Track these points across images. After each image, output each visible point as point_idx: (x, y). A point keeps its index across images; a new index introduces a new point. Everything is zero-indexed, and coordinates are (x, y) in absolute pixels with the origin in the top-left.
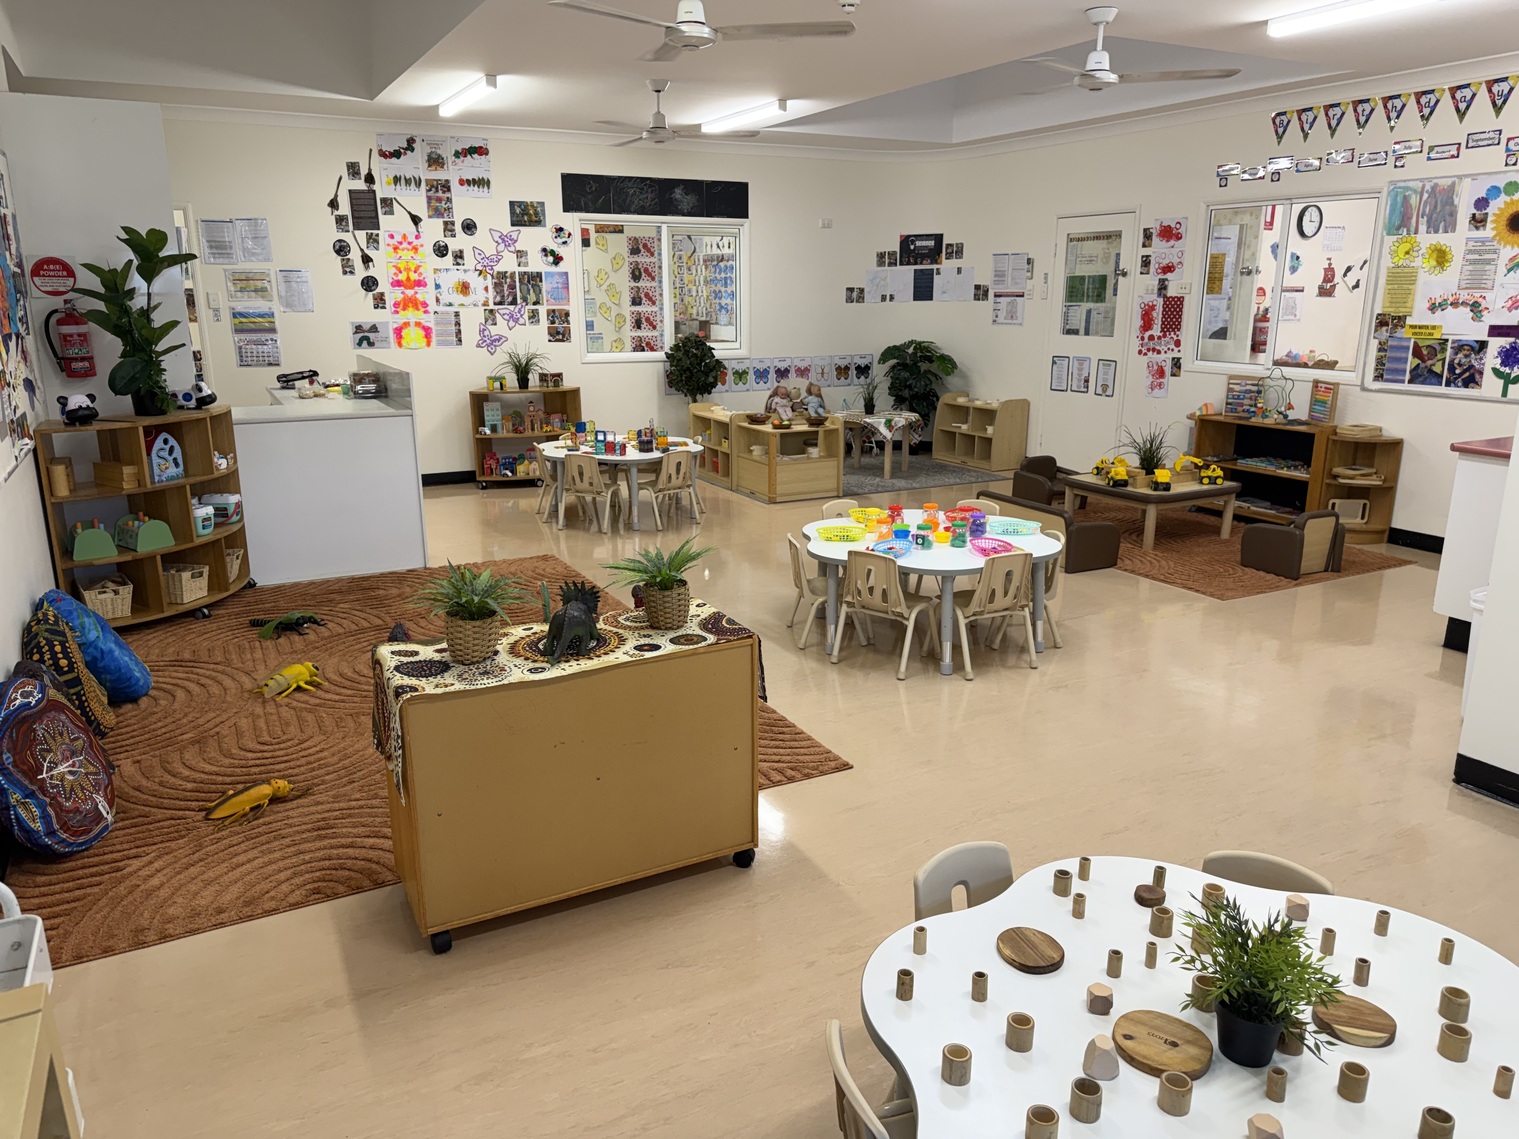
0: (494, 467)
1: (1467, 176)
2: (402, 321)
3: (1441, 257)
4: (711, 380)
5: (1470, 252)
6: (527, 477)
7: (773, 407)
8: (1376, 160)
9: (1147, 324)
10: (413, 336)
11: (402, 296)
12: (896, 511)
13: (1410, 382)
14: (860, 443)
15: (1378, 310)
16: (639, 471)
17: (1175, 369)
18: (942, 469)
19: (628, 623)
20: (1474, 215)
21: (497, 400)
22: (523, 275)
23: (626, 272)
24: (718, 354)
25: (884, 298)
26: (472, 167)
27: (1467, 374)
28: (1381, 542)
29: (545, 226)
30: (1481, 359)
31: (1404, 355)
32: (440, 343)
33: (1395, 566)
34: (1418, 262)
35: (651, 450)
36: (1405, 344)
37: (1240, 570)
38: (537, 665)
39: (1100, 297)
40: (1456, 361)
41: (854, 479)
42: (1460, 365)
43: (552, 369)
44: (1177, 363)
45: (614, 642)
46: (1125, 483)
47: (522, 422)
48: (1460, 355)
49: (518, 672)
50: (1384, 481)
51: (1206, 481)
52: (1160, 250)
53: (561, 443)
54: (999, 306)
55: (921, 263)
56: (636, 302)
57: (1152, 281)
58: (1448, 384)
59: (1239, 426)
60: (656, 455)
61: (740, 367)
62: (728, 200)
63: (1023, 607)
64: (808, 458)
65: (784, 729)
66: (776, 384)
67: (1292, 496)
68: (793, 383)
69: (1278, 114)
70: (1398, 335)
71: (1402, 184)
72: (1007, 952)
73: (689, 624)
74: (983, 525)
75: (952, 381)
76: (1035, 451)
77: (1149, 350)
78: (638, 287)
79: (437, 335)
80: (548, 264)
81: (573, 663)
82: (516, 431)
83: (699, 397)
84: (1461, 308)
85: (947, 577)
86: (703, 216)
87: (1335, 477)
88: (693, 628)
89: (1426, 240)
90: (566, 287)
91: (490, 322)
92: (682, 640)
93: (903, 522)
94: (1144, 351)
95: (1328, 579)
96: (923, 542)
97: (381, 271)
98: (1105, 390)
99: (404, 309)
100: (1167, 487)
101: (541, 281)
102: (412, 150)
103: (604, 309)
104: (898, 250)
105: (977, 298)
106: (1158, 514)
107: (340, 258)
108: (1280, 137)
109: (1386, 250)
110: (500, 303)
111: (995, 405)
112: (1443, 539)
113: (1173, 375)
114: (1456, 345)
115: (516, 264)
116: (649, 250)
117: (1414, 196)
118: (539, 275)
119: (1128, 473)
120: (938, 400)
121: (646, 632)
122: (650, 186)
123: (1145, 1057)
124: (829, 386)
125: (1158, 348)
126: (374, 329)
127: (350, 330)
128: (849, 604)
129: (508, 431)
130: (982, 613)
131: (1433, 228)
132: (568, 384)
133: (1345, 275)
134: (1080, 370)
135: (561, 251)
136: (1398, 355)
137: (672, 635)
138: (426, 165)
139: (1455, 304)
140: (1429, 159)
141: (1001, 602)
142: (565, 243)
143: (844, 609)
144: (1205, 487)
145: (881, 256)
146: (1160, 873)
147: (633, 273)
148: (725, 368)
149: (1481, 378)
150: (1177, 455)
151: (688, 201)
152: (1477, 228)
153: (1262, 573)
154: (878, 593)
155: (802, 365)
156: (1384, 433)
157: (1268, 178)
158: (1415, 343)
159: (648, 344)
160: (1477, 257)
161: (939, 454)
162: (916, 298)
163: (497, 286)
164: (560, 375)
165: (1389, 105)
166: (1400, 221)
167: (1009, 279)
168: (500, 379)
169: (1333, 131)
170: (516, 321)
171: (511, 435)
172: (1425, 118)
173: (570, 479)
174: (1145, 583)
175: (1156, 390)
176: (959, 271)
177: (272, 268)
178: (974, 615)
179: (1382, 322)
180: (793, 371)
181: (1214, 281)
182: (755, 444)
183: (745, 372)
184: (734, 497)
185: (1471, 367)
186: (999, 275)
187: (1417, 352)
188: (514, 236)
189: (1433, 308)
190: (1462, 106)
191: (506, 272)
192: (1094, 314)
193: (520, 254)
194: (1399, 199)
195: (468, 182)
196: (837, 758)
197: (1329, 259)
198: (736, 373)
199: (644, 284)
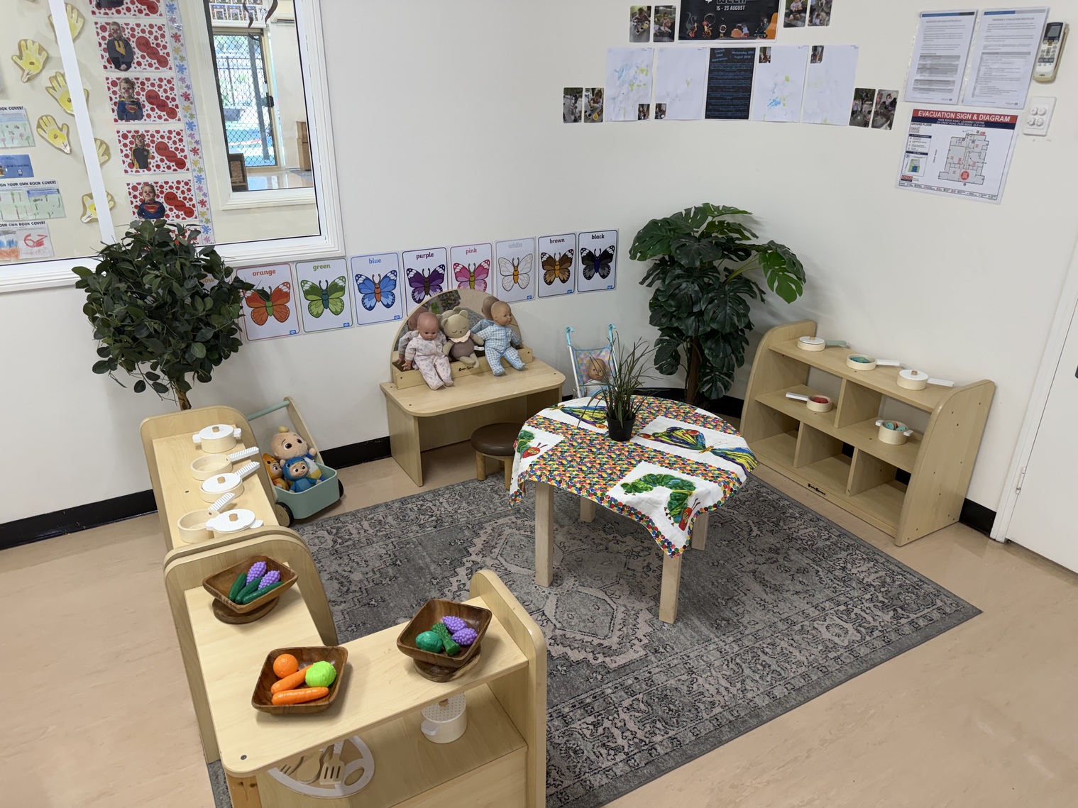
23: (83, 45)
25: (643, 112)
55: (728, 35)
145: (640, 17)
162: (709, 115)
167: (967, 79)
199: (143, 71)
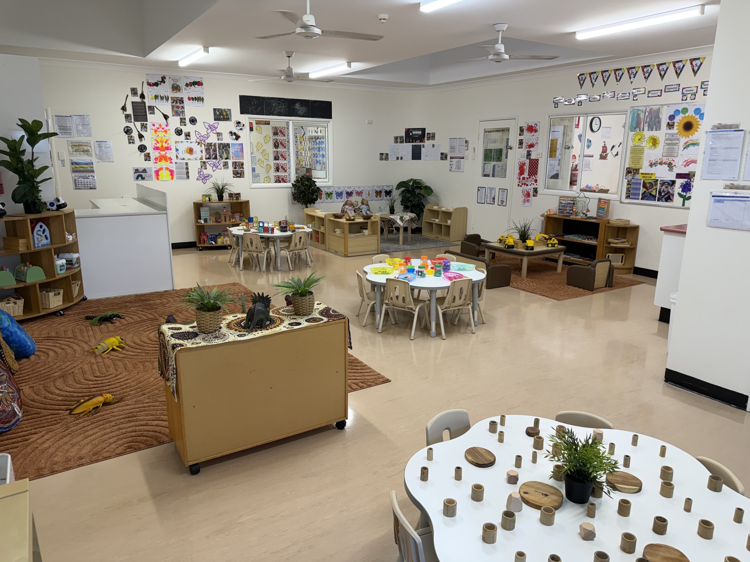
0: (206, 240)
1: (665, 105)
2: (158, 167)
3: (654, 142)
4: (315, 197)
5: (667, 140)
6: (223, 245)
7: (345, 210)
8: (625, 97)
9: (522, 172)
10: (165, 174)
11: (159, 155)
12: (408, 260)
13: (642, 199)
14: (388, 228)
15: (627, 166)
16: (281, 241)
17: (535, 193)
18: (427, 240)
19: (284, 313)
20: (669, 123)
21: (207, 206)
22: (220, 145)
23: (271, 144)
24: (318, 184)
25: (398, 158)
26: (195, 91)
27: (667, 196)
28: (630, 273)
29: (231, 121)
30: (673, 189)
31: (639, 187)
32: (178, 178)
33: (637, 284)
34: (644, 144)
35: (286, 231)
36: (639, 181)
37: (566, 287)
38: (241, 333)
39: (499, 159)
40: (662, 190)
41: (385, 245)
42: (663, 191)
43: (235, 191)
44: (536, 190)
45: (278, 322)
46: (513, 247)
47: (220, 217)
48: (663, 187)
49: (232, 336)
50: (631, 245)
51: (550, 245)
52: (527, 137)
53: (240, 227)
54: (452, 163)
55: (415, 142)
56: (276, 158)
57: (524, 151)
58: (658, 200)
59: (564, 219)
60: (289, 233)
61: (329, 191)
62: (322, 110)
63: (468, 305)
64: (363, 235)
65: (357, 364)
66: (346, 199)
67: (589, 252)
68: (354, 199)
69: (581, 75)
70: (636, 177)
71: (636, 108)
72: (470, 458)
73: (314, 313)
74: (449, 266)
75: (431, 198)
76: (470, 232)
77: (522, 184)
78: (277, 151)
79: (177, 174)
80: (233, 139)
81: (259, 332)
82: (217, 221)
83: (309, 205)
84: (664, 165)
85: (432, 291)
86: (310, 117)
87: (609, 243)
88: (316, 315)
89: (648, 134)
90: (242, 151)
91: (203, 167)
92: (311, 320)
93: (411, 265)
94: (520, 185)
95: (607, 291)
96: (421, 274)
97: (149, 142)
98: (502, 203)
99: (160, 161)
100: (532, 248)
101: (229, 148)
102: (164, 82)
103: (260, 162)
104: (404, 135)
105: (442, 159)
106: (528, 261)
107: (127, 135)
108: (581, 85)
109: (630, 139)
110: (209, 158)
111: (451, 210)
112: (657, 272)
113: (534, 196)
114: (662, 182)
115: (217, 140)
116: (282, 133)
117: (642, 114)
118: (228, 145)
119: (514, 242)
120: (424, 207)
121: (293, 317)
122: (284, 102)
123: (533, 501)
124: (372, 200)
125: (527, 183)
126: (144, 171)
127: (132, 172)
128: (387, 304)
129: (213, 222)
130: (449, 307)
131: (651, 128)
132: (243, 198)
133: (612, 149)
134: (491, 193)
135: (239, 133)
136: (636, 186)
137: (306, 318)
138: (172, 90)
139: (661, 163)
140: (648, 97)
141: (458, 302)
142: (241, 129)
143: (384, 306)
144: (550, 248)
145: (396, 138)
146: (537, 422)
147: (275, 144)
148: (322, 191)
149: (673, 197)
150: (536, 233)
151: (302, 110)
152: (670, 129)
153: (577, 288)
154: (400, 299)
155: (359, 190)
156: (631, 223)
157: (577, 104)
158: (644, 181)
159: (282, 179)
160: (670, 142)
161: (425, 233)
162: (413, 158)
163: (206, 150)
164: (239, 194)
165: (630, 72)
166: (636, 125)
167: (457, 151)
168: (209, 196)
169: (605, 83)
170: (217, 167)
171: (215, 224)
172: (646, 78)
173: (246, 245)
174: (523, 293)
175: (526, 203)
176: (433, 146)
177: (92, 140)
178: (445, 308)
179: (629, 171)
180: (354, 193)
181: (552, 152)
182: (337, 228)
183: (331, 193)
184: (327, 254)
185: (669, 192)
186: (452, 148)
187: (645, 186)
188: (216, 125)
189: (651, 165)
190: (663, 73)
191: (212, 143)
192: (496, 167)
193: (219, 134)
194: (635, 115)
195: (193, 99)
196: (383, 377)
197: (604, 142)
198: (327, 194)
199: (281, 149)
